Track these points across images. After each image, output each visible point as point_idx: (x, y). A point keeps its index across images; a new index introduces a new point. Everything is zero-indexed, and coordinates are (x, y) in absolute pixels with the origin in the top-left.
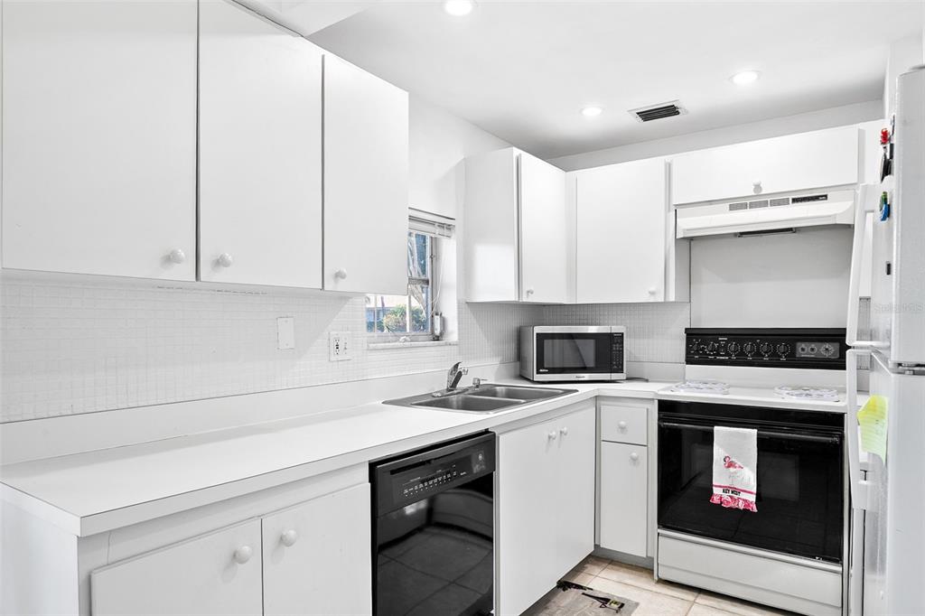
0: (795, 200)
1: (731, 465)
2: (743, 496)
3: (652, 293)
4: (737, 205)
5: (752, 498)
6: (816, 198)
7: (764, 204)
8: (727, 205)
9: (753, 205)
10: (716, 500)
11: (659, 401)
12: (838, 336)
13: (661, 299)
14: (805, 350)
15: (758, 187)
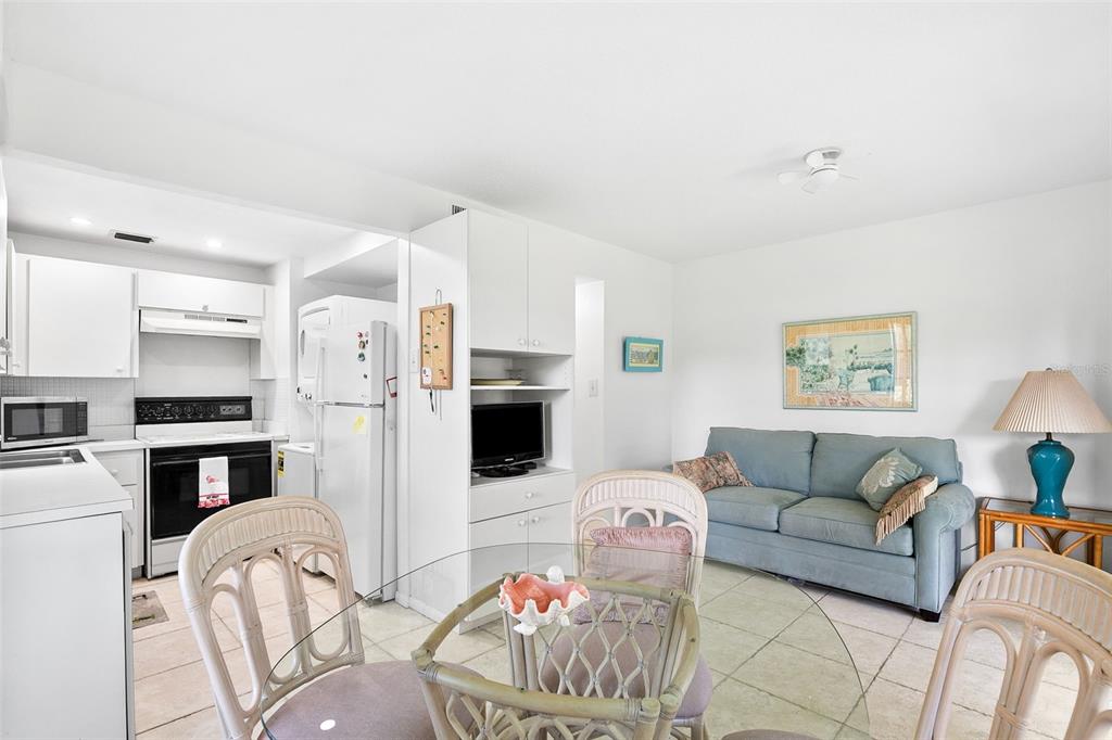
0: (228, 320)
1: (212, 480)
2: (221, 497)
3: (119, 371)
4: (190, 315)
5: (227, 497)
6: (240, 321)
7: (210, 319)
8: (183, 315)
9: (201, 318)
10: (202, 505)
11: (151, 449)
12: (246, 401)
13: (128, 376)
14: (225, 410)
15: (205, 307)
